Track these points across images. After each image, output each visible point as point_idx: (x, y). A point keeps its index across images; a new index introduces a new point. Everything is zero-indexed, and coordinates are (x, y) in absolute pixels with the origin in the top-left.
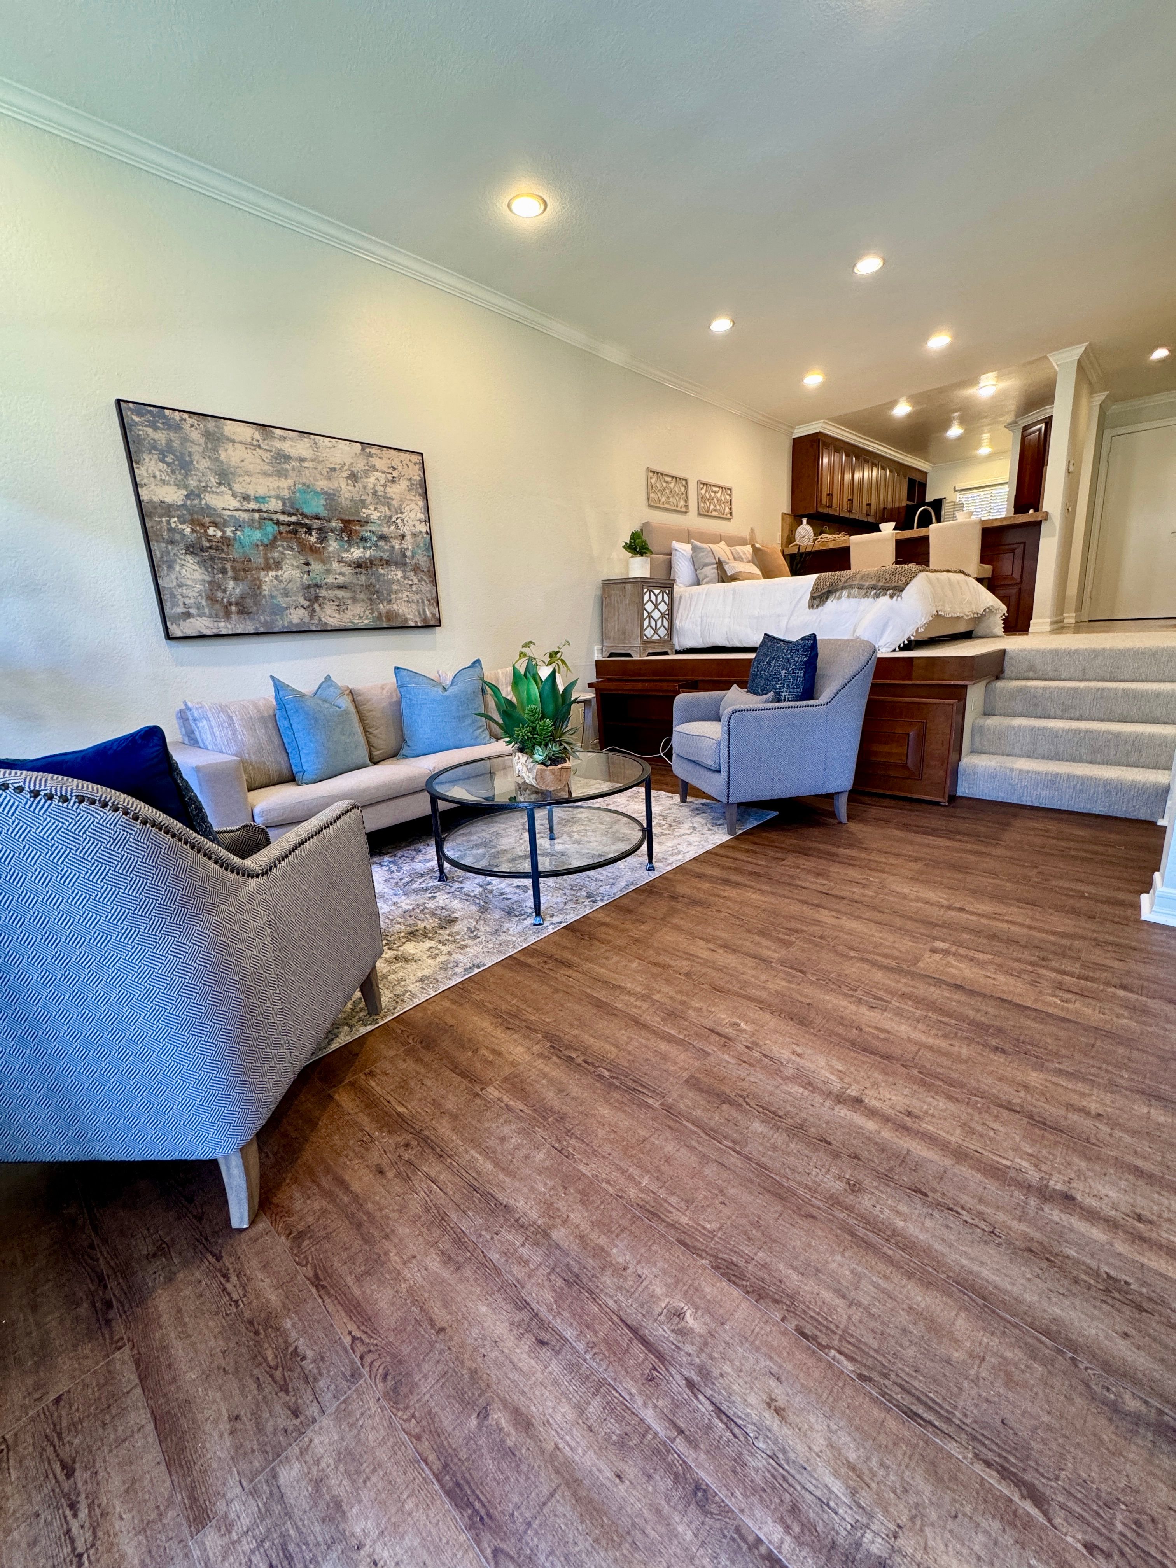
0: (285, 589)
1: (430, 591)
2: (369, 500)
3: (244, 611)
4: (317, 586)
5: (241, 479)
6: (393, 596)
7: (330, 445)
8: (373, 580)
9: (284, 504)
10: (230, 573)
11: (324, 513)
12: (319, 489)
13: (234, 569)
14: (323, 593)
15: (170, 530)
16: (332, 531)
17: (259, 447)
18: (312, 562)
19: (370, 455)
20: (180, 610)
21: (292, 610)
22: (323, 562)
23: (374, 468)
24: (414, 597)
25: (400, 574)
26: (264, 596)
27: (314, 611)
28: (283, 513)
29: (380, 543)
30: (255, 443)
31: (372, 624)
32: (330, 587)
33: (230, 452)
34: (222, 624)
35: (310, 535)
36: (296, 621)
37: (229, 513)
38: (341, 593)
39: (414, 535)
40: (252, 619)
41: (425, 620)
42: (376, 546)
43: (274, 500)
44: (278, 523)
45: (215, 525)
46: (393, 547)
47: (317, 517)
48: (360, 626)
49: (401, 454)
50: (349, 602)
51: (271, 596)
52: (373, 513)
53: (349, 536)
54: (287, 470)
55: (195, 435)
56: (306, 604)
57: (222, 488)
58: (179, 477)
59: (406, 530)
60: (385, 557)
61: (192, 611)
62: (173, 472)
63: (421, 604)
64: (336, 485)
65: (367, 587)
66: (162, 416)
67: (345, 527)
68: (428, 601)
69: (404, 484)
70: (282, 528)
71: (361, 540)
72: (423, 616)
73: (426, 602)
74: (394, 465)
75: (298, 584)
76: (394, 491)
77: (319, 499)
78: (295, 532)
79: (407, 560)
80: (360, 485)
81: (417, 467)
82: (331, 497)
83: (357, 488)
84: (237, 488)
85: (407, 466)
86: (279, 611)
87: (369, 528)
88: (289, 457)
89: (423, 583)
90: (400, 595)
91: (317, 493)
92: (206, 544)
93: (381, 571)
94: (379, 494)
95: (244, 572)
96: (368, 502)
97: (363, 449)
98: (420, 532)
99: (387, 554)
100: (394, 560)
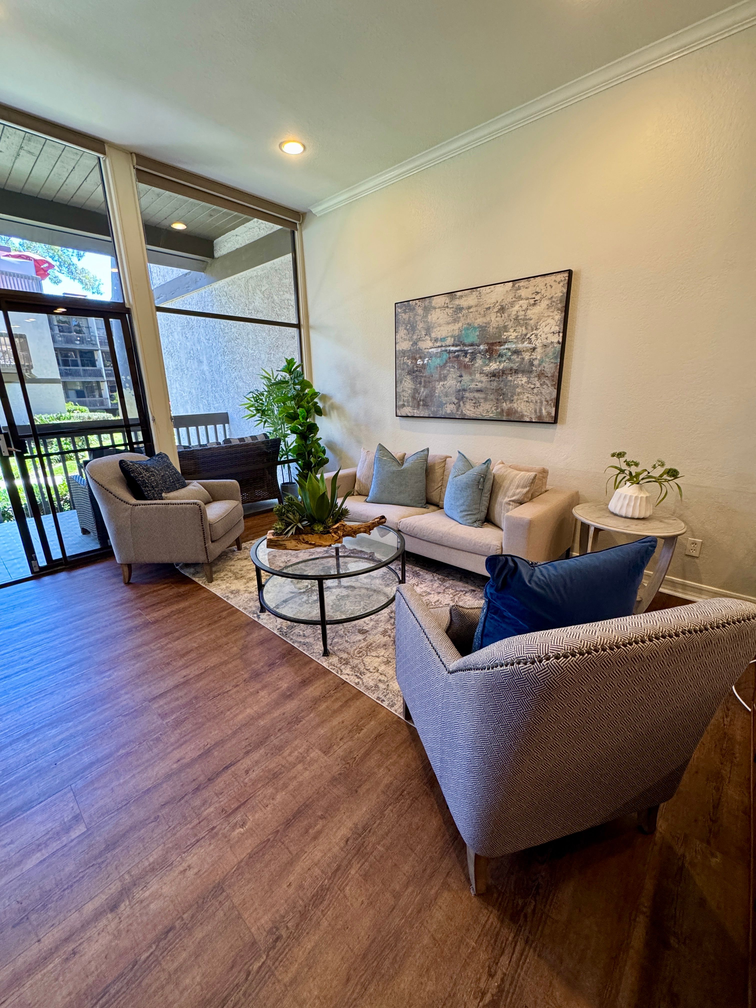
0: (446, 392)
1: (550, 393)
3: (426, 405)
4: (464, 390)
5: (435, 330)
6: (515, 397)
7: (489, 291)
8: (502, 385)
9: (454, 340)
10: (423, 384)
11: (476, 340)
12: (476, 325)
13: (425, 381)
14: (467, 394)
15: (404, 363)
16: (480, 353)
17: (447, 307)
18: (464, 375)
19: (519, 288)
20: (401, 403)
22: (471, 374)
23: (520, 298)
24: (534, 398)
25: (525, 379)
26: (436, 397)
27: (460, 406)
28: (453, 346)
29: (512, 357)
30: (446, 305)
31: (495, 417)
32: (471, 391)
33: (433, 315)
34: (415, 411)
35: (466, 357)
36: (449, 412)
37: (427, 350)
38: (477, 395)
39: (545, 346)
40: (428, 409)
41: (540, 417)
42: (509, 359)
43: (449, 338)
44: (450, 352)
45: (420, 358)
46: (523, 359)
47: (472, 345)
48: (485, 418)
49: (548, 278)
50: (482, 401)
51: (439, 397)
52: (512, 335)
53: (491, 355)
54: (459, 318)
55: (420, 311)
56: (456, 401)
57: (427, 337)
58: (411, 335)
59: (538, 343)
60: (515, 367)
61: (406, 404)
62: (409, 334)
63: (539, 404)
64: (488, 319)
65: (497, 390)
66: (409, 305)
67: (489, 348)
68: (547, 401)
69: (544, 304)
70: (451, 355)
71: (499, 356)
72: (538, 414)
73: (544, 403)
74: (538, 290)
75: (454, 389)
76: (533, 313)
77: (475, 332)
78: (458, 356)
79: (534, 368)
80: (506, 315)
81: (562, 284)
82: (483, 329)
83: (503, 318)
84: (433, 335)
85: (551, 286)
86: (441, 405)
87: (506, 346)
88: (463, 308)
89: (545, 386)
90: (521, 396)
91: (475, 328)
92: (416, 369)
93: (510, 378)
94: (520, 318)
95: (428, 383)
96: (509, 326)
97: (513, 286)
98: (552, 343)
99: (517, 364)
100: (522, 369)
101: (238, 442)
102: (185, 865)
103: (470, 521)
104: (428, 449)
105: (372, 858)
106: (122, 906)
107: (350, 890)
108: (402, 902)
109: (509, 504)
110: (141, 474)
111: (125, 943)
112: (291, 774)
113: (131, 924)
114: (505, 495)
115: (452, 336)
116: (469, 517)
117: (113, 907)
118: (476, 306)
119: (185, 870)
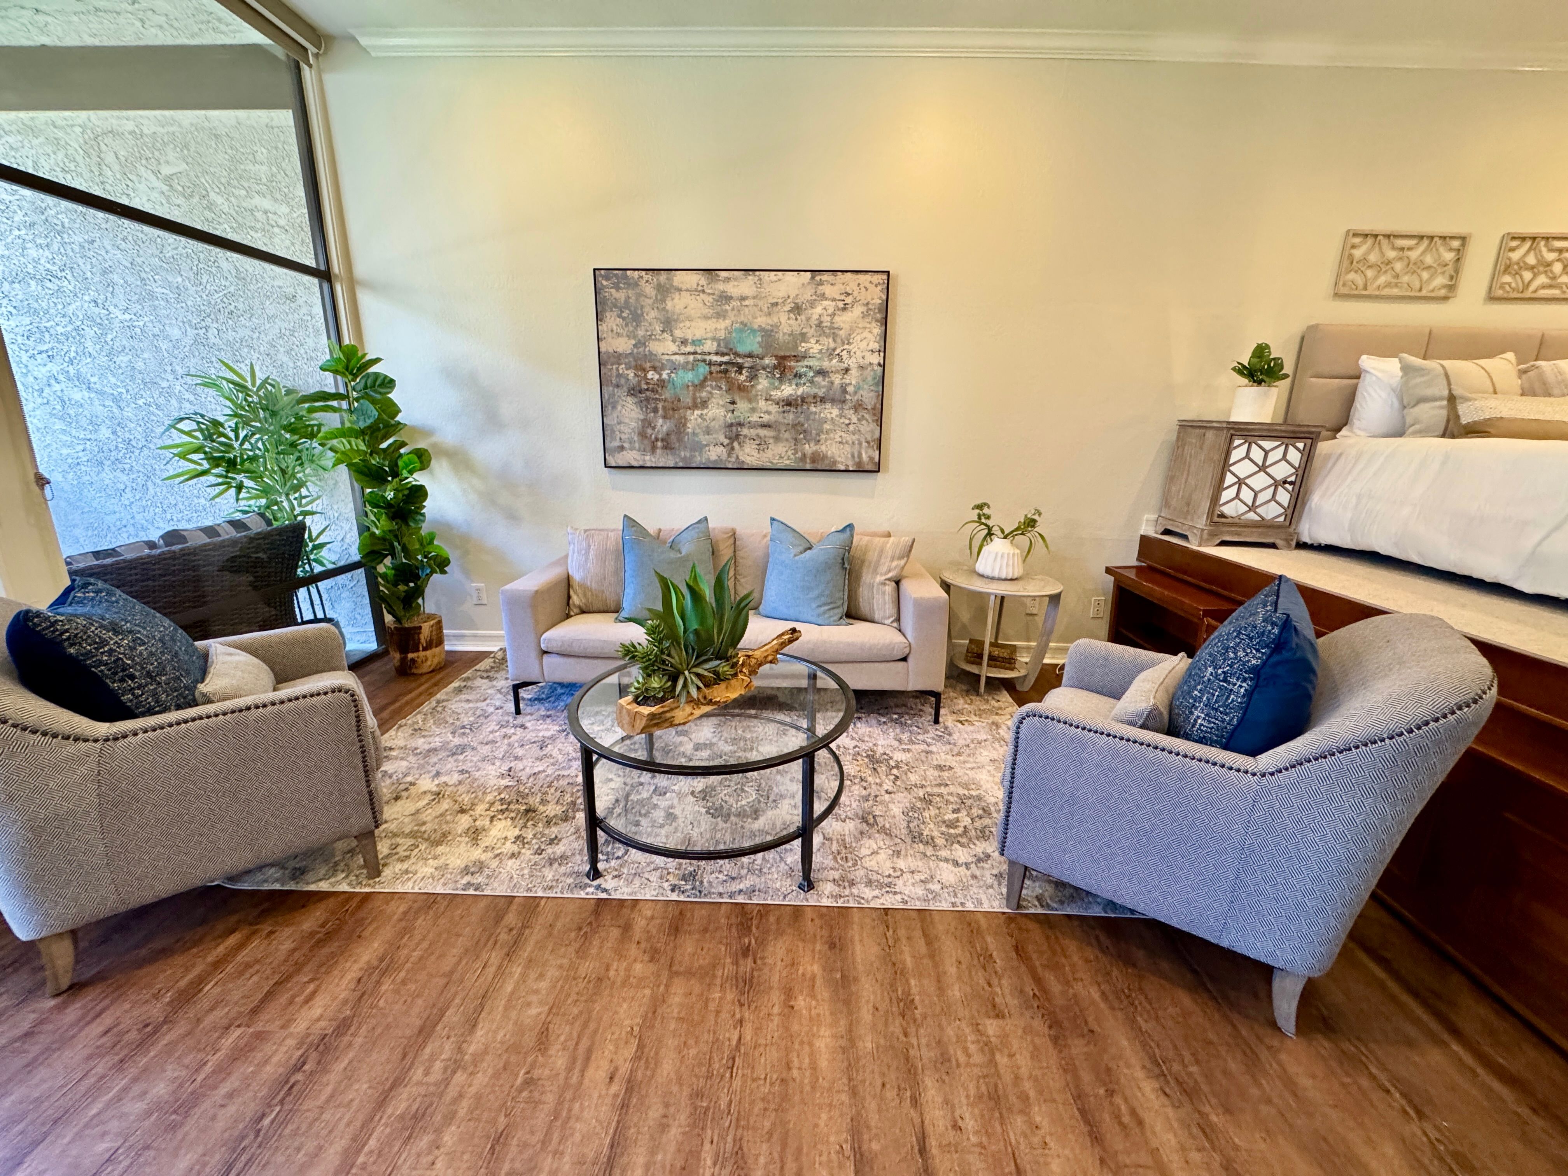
0: (708, 427)
1: (872, 432)
2: (811, 332)
3: (667, 447)
4: (740, 425)
5: (682, 325)
6: (823, 436)
7: (775, 278)
8: (802, 419)
9: (719, 345)
10: (661, 412)
11: (757, 349)
12: (756, 327)
13: (664, 408)
14: (745, 431)
15: (619, 376)
16: (764, 369)
17: (703, 291)
18: (737, 399)
19: (821, 283)
20: (617, 443)
21: (711, 448)
22: (750, 401)
23: (823, 297)
24: (849, 438)
25: (835, 412)
26: (688, 434)
27: (733, 449)
28: (717, 354)
29: (816, 379)
30: (700, 288)
31: (793, 465)
32: (752, 426)
33: (676, 300)
34: (648, 458)
35: (741, 373)
36: (713, 457)
37: (667, 357)
38: (763, 432)
39: (861, 367)
40: (674, 454)
41: (859, 463)
42: (812, 382)
43: (709, 342)
44: (710, 364)
45: (654, 368)
46: (832, 383)
47: (750, 356)
48: (778, 466)
49: (861, 277)
50: (771, 441)
51: (694, 434)
52: (813, 347)
53: (782, 373)
54: (726, 311)
55: (649, 290)
56: (726, 441)
57: (665, 335)
58: (631, 329)
59: (852, 363)
60: (820, 394)
61: (626, 445)
62: (627, 325)
63: (857, 446)
64: (776, 320)
65: (794, 426)
66: (626, 277)
67: (779, 364)
68: (868, 442)
69: (858, 310)
70: (713, 368)
71: (795, 376)
72: (857, 460)
73: (865, 444)
74: (849, 290)
75: (721, 422)
76: (844, 320)
77: (755, 337)
78: (726, 372)
79: (848, 397)
80: (803, 317)
81: (879, 288)
82: (768, 334)
83: (799, 321)
84: (678, 333)
85: (867, 289)
86: (699, 447)
87: (806, 363)
88: (731, 298)
89: (864, 422)
90: (832, 435)
91: (753, 331)
92: (645, 387)
93: (813, 409)
94: (824, 324)
95: (673, 409)
96: (809, 335)
97: (813, 278)
98: (871, 364)
99: (824, 390)
100: (831, 396)
104: (706, 519)
108: (1277, 1101)
109: (884, 584)
114: (875, 572)
115: (714, 339)
118: (754, 298)
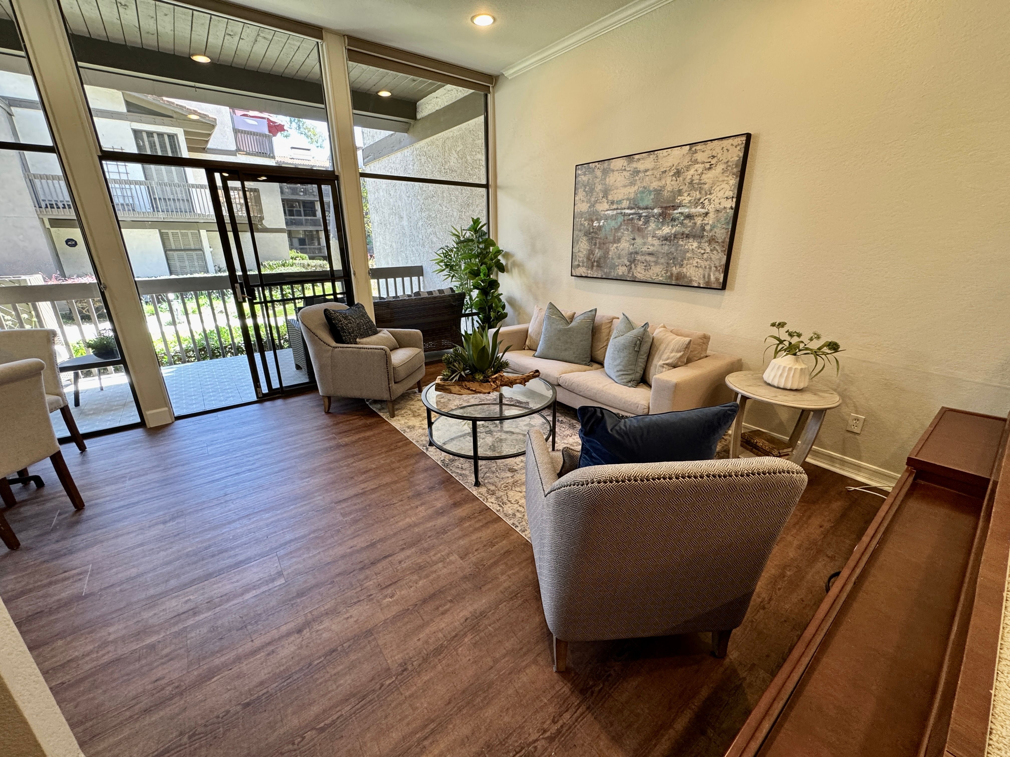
0: (619, 254)
1: (720, 259)
2: (685, 188)
3: (599, 266)
4: (637, 253)
5: (612, 192)
6: (685, 262)
7: (666, 154)
8: (673, 249)
9: (630, 203)
10: (598, 245)
11: (650, 204)
12: (651, 189)
13: (600, 243)
14: (639, 257)
15: (581, 224)
16: (653, 216)
17: (625, 170)
18: (637, 238)
19: (696, 152)
20: (577, 263)
21: (620, 267)
22: (643, 237)
23: (696, 162)
24: (703, 263)
25: (695, 244)
26: (609, 258)
27: (631, 268)
28: (628, 209)
29: (685, 221)
30: (624, 168)
31: (665, 281)
32: (643, 254)
33: (611, 178)
34: (589, 272)
35: (640, 220)
36: (620, 273)
37: (603, 212)
38: (648, 258)
39: (718, 211)
40: (601, 270)
41: (708, 283)
42: (682, 223)
43: (625, 201)
44: (625, 215)
45: (597, 219)
46: (695, 224)
47: (646, 208)
48: (655, 281)
49: (725, 142)
50: (653, 264)
51: (613, 259)
52: (685, 199)
53: (664, 218)
54: (636, 181)
55: (599, 173)
56: (628, 263)
57: (604, 199)
58: (589, 197)
59: (711, 208)
60: (687, 232)
61: (581, 264)
62: (587, 196)
63: (708, 270)
64: (663, 182)
65: (667, 254)
66: (589, 168)
67: (663, 212)
68: (716, 267)
69: (720, 168)
70: (626, 218)
71: (672, 220)
72: (707, 280)
73: (713, 269)
74: (714, 153)
75: (626, 252)
76: (708, 177)
77: (650, 195)
78: (632, 219)
79: (705, 234)
80: (681, 178)
81: (738, 148)
82: (658, 192)
83: (678, 182)
84: (610, 197)
85: (728, 150)
86: (614, 267)
87: (679, 210)
88: (640, 171)
89: (715, 252)
90: (691, 261)
91: (650, 192)
92: (592, 230)
93: (681, 242)
94: (694, 182)
95: (603, 244)
96: (684, 190)
97: (690, 149)
98: (725, 208)
99: (689, 229)
100: (693, 234)
101: (427, 295)
102: (348, 615)
103: (625, 380)
104: (596, 310)
105: (482, 634)
106: (305, 632)
107: (462, 651)
108: (498, 666)
109: (663, 367)
110: (341, 321)
111: (305, 652)
112: (434, 569)
113: (309, 643)
114: (660, 358)
115: (628, 199)
116: (624, 377)
117: (299, 631)
118: (652, 170)
119: (348, 618)
